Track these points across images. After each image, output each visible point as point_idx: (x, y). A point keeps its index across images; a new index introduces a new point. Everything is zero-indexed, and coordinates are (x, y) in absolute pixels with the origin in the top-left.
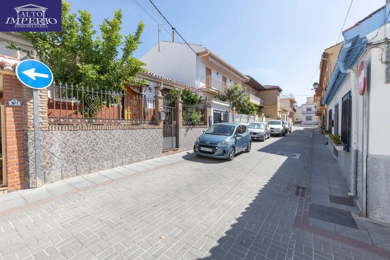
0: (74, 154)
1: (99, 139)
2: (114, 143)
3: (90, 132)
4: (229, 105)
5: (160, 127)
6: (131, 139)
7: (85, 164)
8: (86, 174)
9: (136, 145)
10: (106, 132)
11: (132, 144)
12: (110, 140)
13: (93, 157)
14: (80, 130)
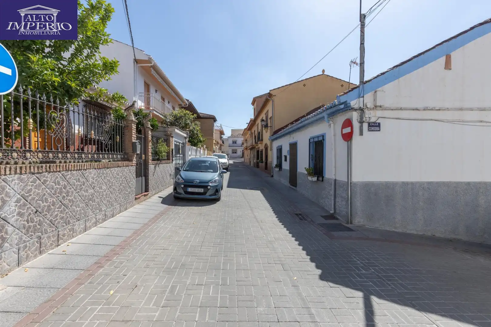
0: (38, 216)
1: (71, 187)
2: (87, 191)
3: (59, 175)
4: (185, 135)
5: (133, 164)
6: (105, 183)
7: (51, 231)
8: (53, 249)
9: (111, 192)
10: (79, 173)
11: (106, 191)
12: (83, 186)
13: (62, 218)
14: (46, 171)
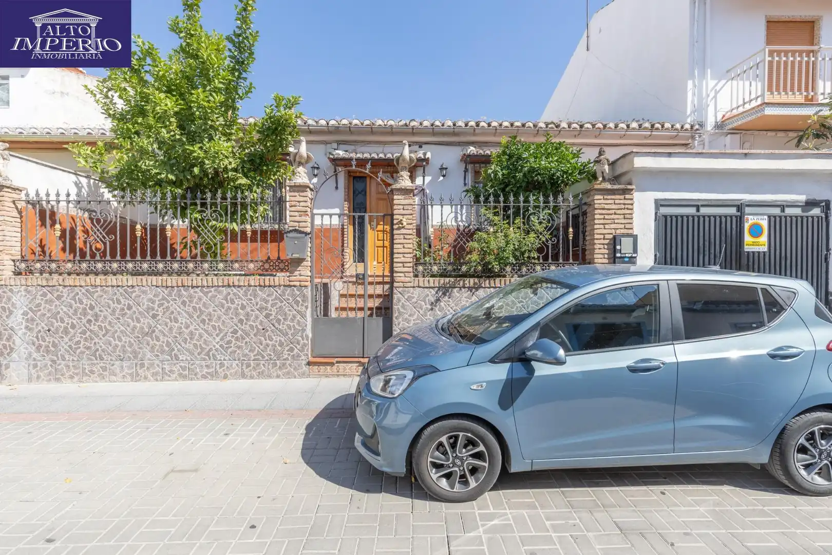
0: (50, 336)
1: (103, 309)
2: (138, 321)
6: (187, 313)
8: (74, 383)
9: (206, 331)
10: (118, 291)
11: (192, 328)
12: (126, 311)
13: (88, 348)
